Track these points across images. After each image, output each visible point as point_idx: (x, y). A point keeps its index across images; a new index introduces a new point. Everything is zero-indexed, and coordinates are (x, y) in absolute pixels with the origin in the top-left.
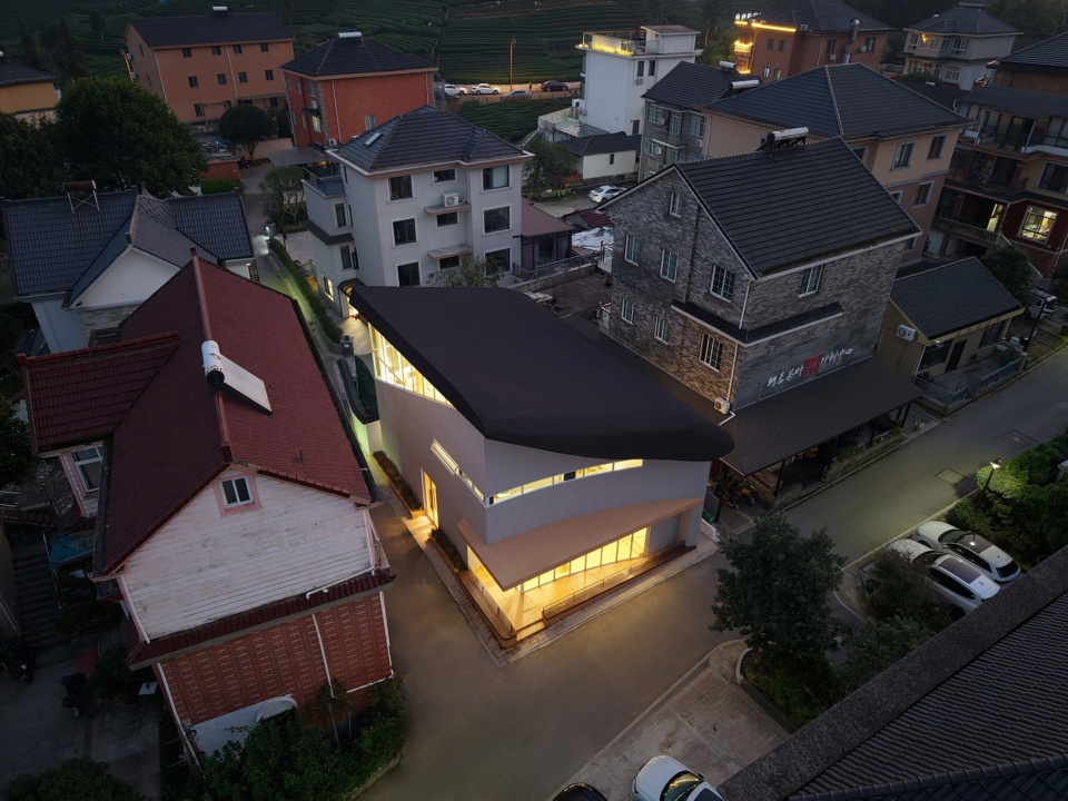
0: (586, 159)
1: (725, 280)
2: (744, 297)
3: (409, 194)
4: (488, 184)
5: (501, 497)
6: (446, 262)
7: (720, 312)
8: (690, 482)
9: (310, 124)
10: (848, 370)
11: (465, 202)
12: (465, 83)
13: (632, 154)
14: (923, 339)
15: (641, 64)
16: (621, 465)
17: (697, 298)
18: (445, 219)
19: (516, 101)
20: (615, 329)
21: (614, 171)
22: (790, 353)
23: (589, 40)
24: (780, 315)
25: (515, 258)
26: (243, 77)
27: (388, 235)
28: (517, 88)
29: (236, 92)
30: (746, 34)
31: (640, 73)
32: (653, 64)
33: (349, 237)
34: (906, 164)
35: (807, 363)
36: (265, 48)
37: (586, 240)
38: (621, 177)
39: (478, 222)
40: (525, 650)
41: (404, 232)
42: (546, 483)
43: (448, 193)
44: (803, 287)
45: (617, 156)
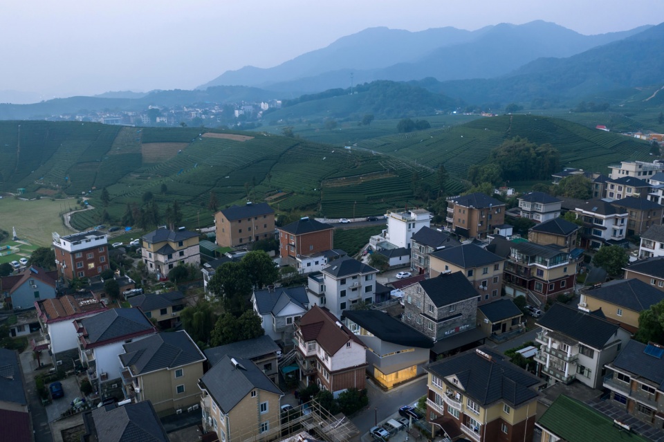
0: (391, 259)
1: (431, 308)
2: (435, 312)
3: (345, 284)
4: (366, 279)
6: (354, 302)
7: (431, 316)
8: (424, 355)
9: (289, 249)
10: (468, 331)
11: (360, 285)
12: (334, 218)
13: (408, 256)
14: (490, 323)
15: (410, 225)
16: (409, 351)
17: (426, 312)
18: (354, 290)
20: (406, 321)
21: (400, 263)
22: (450, 326)
23: (389, 213)
24: (445, 316)
25: (373, 300)
26: (257, 228)
28: (357, 220)
29: (253, 233)
31: (410, 228)
32: (414, 224)
33: (323, 295)
34: (486, 273)
35: (456, 329)
36: (265, 217)
39: (363, 289)
41: (343, 294)
43: (356, 283)
44: (451, 309)
45: (402, 257)
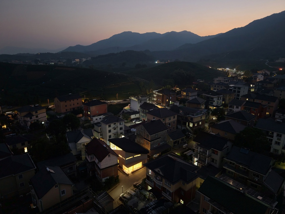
0: (132, 116)
1: (148, 136)
2: (150, 137)
3: (111, 127)
4: (120, 124)
5: (127, 159)
7: (148, 139)
9: (88, 113)
10: (164, 145)
11: (117, 127)
12: (109, 100)
13: (139, 114)
14: (173, 141)
15: (139, 101)
16: (138, 155)
17: (145, 138)
18: (115, 129)
19: (119, 104)
20: (137, 142)
21: (136, 117)
22: (156, 143)
23: (131, 97)
24: (154, 139)
25: (123, 133)
26: (74, 104)
27: (108, 132)
28: (118, 101)
29: (72, 107)
30: (155, 94)
31: (139, 103)
32: (141, 102)
33: (101, 132)
34: (170, 120)
35: (158, 144)
36: (77, 100)
37: (133, 130)
38: (137, 118)
39: (119, 129)
40: (130, 175)
41: (110, 131)
42: (131, 157)
43: (115, 126)
44: (156, 136)
45: (136, 115)
